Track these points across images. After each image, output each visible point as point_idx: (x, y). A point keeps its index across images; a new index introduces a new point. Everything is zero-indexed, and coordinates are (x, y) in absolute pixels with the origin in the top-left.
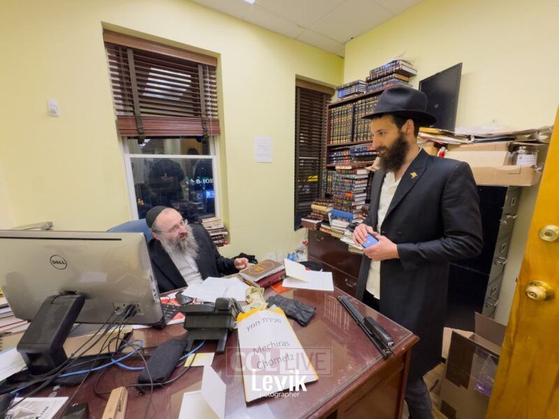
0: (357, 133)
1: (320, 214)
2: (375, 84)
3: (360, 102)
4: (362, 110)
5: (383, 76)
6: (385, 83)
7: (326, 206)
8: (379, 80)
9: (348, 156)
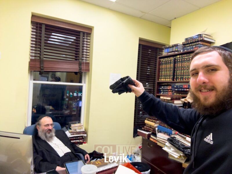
0: (177, 76)
1: (150, 127)
2: (188, 46)
3: (178, 56)
4: (179, 61)
5: (193, 43)
6: (194, 46)
7: (154, 122)
8: (191, 45)
9: (171, 90)
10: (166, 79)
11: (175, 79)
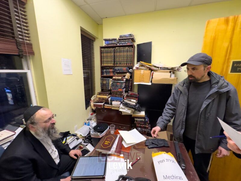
0: (116, 62)
1: (103, 99)
2: (122, 42)
3: (117, 48)
4: (118, 52)
5: (126, 39)
9: (112, 72)
10: (108, 64)
11: (115, 64)
